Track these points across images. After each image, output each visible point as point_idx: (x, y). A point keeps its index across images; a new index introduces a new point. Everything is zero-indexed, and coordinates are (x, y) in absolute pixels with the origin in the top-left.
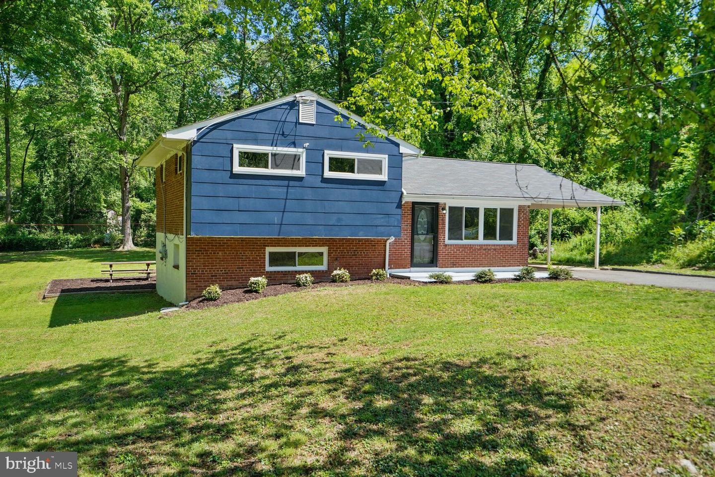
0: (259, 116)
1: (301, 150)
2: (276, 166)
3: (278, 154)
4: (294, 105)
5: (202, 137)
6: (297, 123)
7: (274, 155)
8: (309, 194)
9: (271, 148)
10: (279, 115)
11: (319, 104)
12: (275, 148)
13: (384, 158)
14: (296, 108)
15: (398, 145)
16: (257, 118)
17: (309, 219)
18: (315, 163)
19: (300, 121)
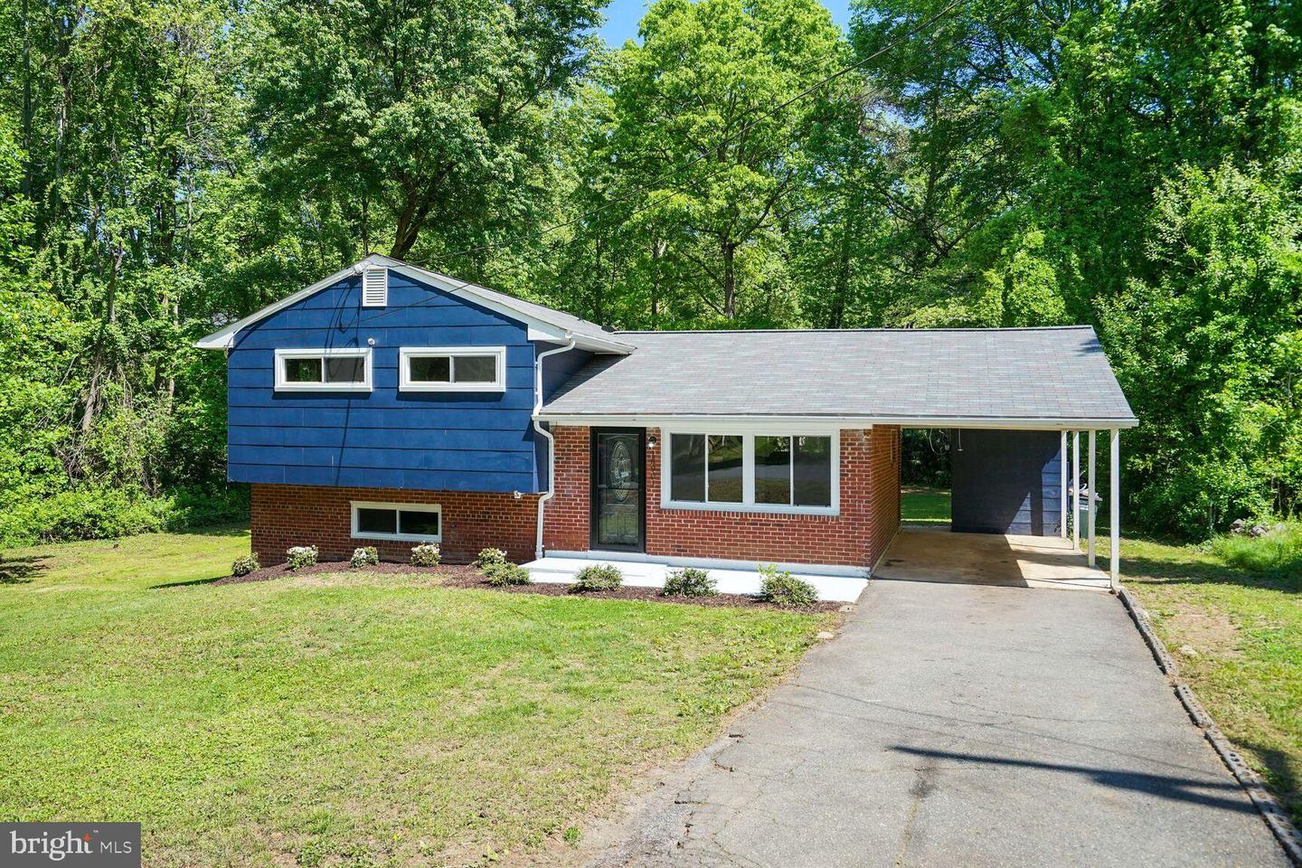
0: (311, 304)
1: (363, 350)
2: (330, 378)
3: (333, 359)
4: (355, 281)
5: (240, 343)
6: (361, 308)
7: (328, 361)
8: (379, 418)
9: (322, 351)
10: (334, 300)
11: (392, 273)
12: (328, 350)
13: (500, 353)
14: (358, 285)
15: (524, 327)
16: (306, 307)
17: (380, 460)
18: (387, 368)
19: (365, 304)
